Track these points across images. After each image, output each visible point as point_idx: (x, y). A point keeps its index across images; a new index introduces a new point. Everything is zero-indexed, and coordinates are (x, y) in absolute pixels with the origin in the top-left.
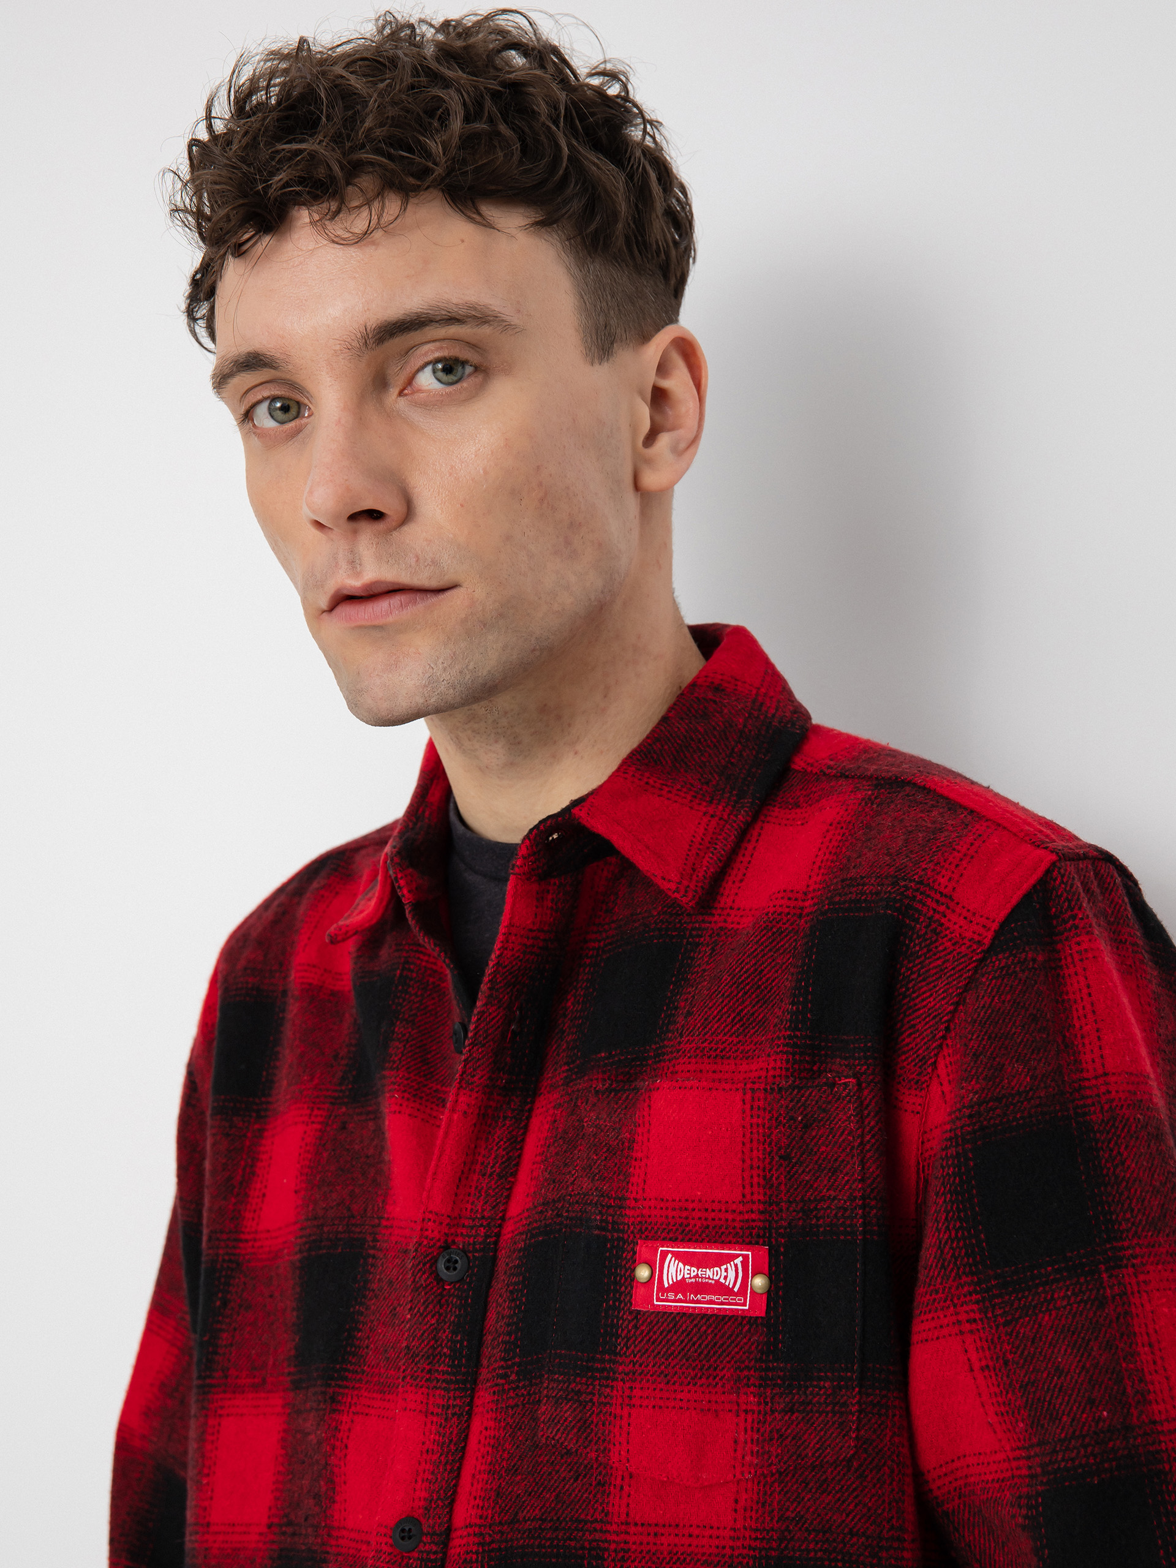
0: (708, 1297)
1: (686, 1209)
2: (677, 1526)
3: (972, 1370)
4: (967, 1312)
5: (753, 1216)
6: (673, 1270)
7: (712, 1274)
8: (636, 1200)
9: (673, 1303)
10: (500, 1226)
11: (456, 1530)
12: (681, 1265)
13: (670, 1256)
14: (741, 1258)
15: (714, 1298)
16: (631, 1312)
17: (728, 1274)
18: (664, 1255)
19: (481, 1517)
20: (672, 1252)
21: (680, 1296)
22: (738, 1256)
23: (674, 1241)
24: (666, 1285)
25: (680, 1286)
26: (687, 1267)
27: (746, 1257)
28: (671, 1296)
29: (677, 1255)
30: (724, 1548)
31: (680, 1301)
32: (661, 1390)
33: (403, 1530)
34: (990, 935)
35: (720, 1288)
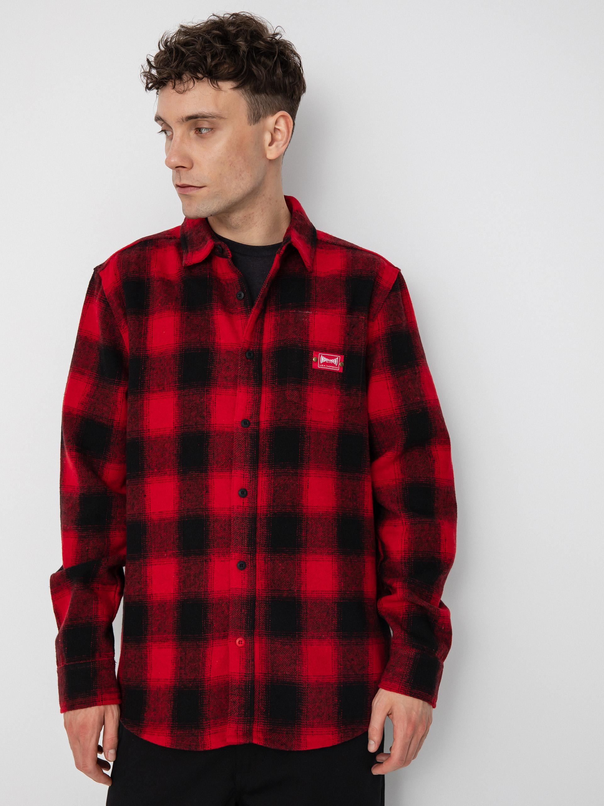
0: (330, 367)
1: (326, 345)
2: (321, 422)
3: (388, 388)
4: (388, 375)
5: (341, 348)
6: (323, 359)
7: (332, 361)
8: (312, 341)
9: (322, 367)
10: (262, 345)
11: (261, 422)
12: (325, 358)
13: (322, 356)
14: (338, 358)
15: (332, 367)
16: (312, 369)
17: (335, 361)
18: (320, 355)
19: (270, 419)
20: (322, 355)
21: (324, 366)
22: (337, 357)
23: (322, 352)
24: (321, 363)
25: (325, 363)
26: (327, 359)
27: (339, 357)
28: (322, 365)
29: (323, 356)
30: (331, 428)
31: (324, 367)
32: (320, 388)
33: (244, 422)
34: (391, 287)
35: (333, 364)
